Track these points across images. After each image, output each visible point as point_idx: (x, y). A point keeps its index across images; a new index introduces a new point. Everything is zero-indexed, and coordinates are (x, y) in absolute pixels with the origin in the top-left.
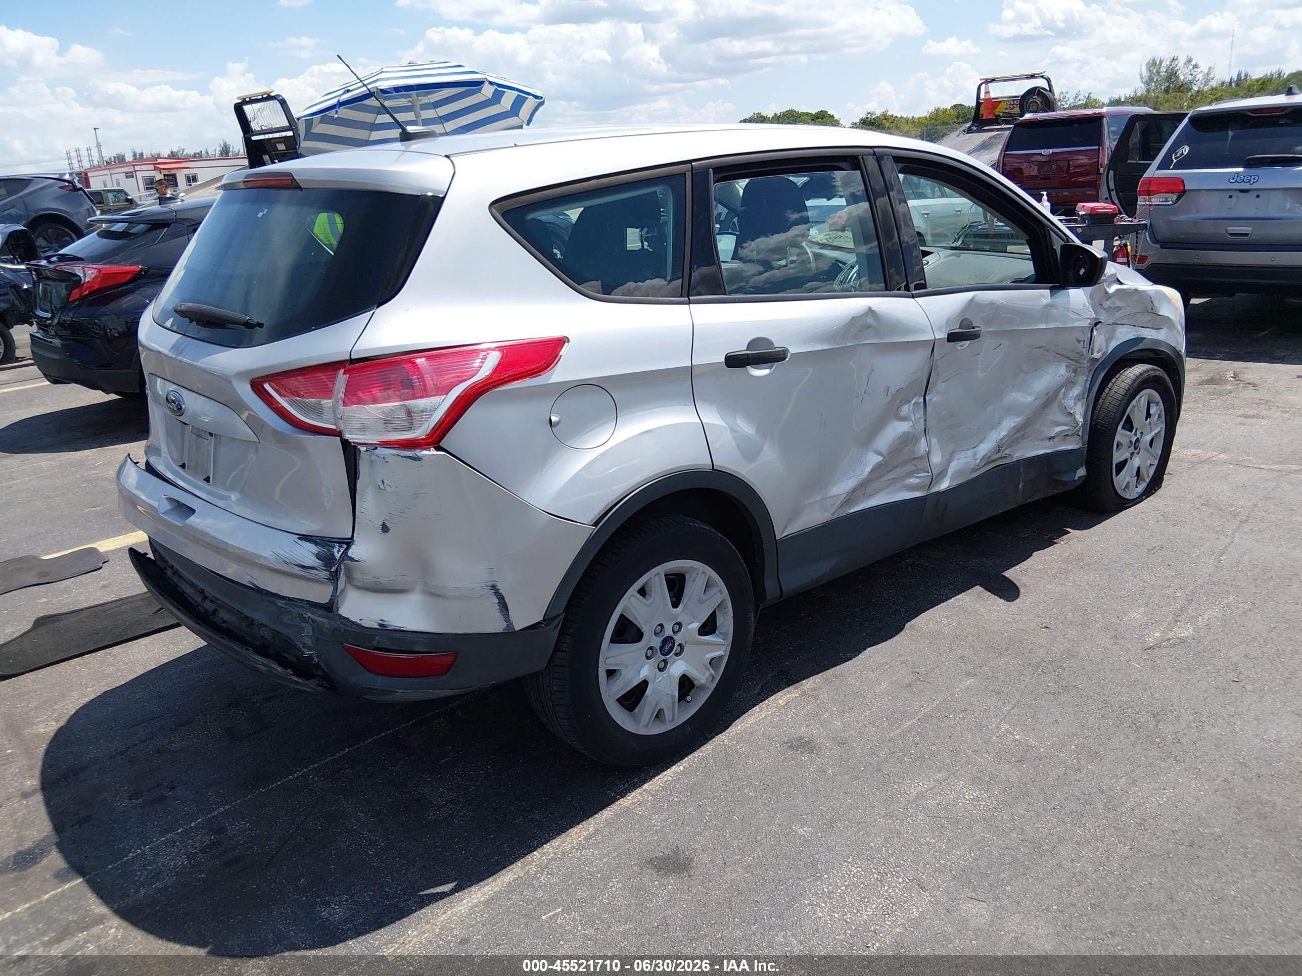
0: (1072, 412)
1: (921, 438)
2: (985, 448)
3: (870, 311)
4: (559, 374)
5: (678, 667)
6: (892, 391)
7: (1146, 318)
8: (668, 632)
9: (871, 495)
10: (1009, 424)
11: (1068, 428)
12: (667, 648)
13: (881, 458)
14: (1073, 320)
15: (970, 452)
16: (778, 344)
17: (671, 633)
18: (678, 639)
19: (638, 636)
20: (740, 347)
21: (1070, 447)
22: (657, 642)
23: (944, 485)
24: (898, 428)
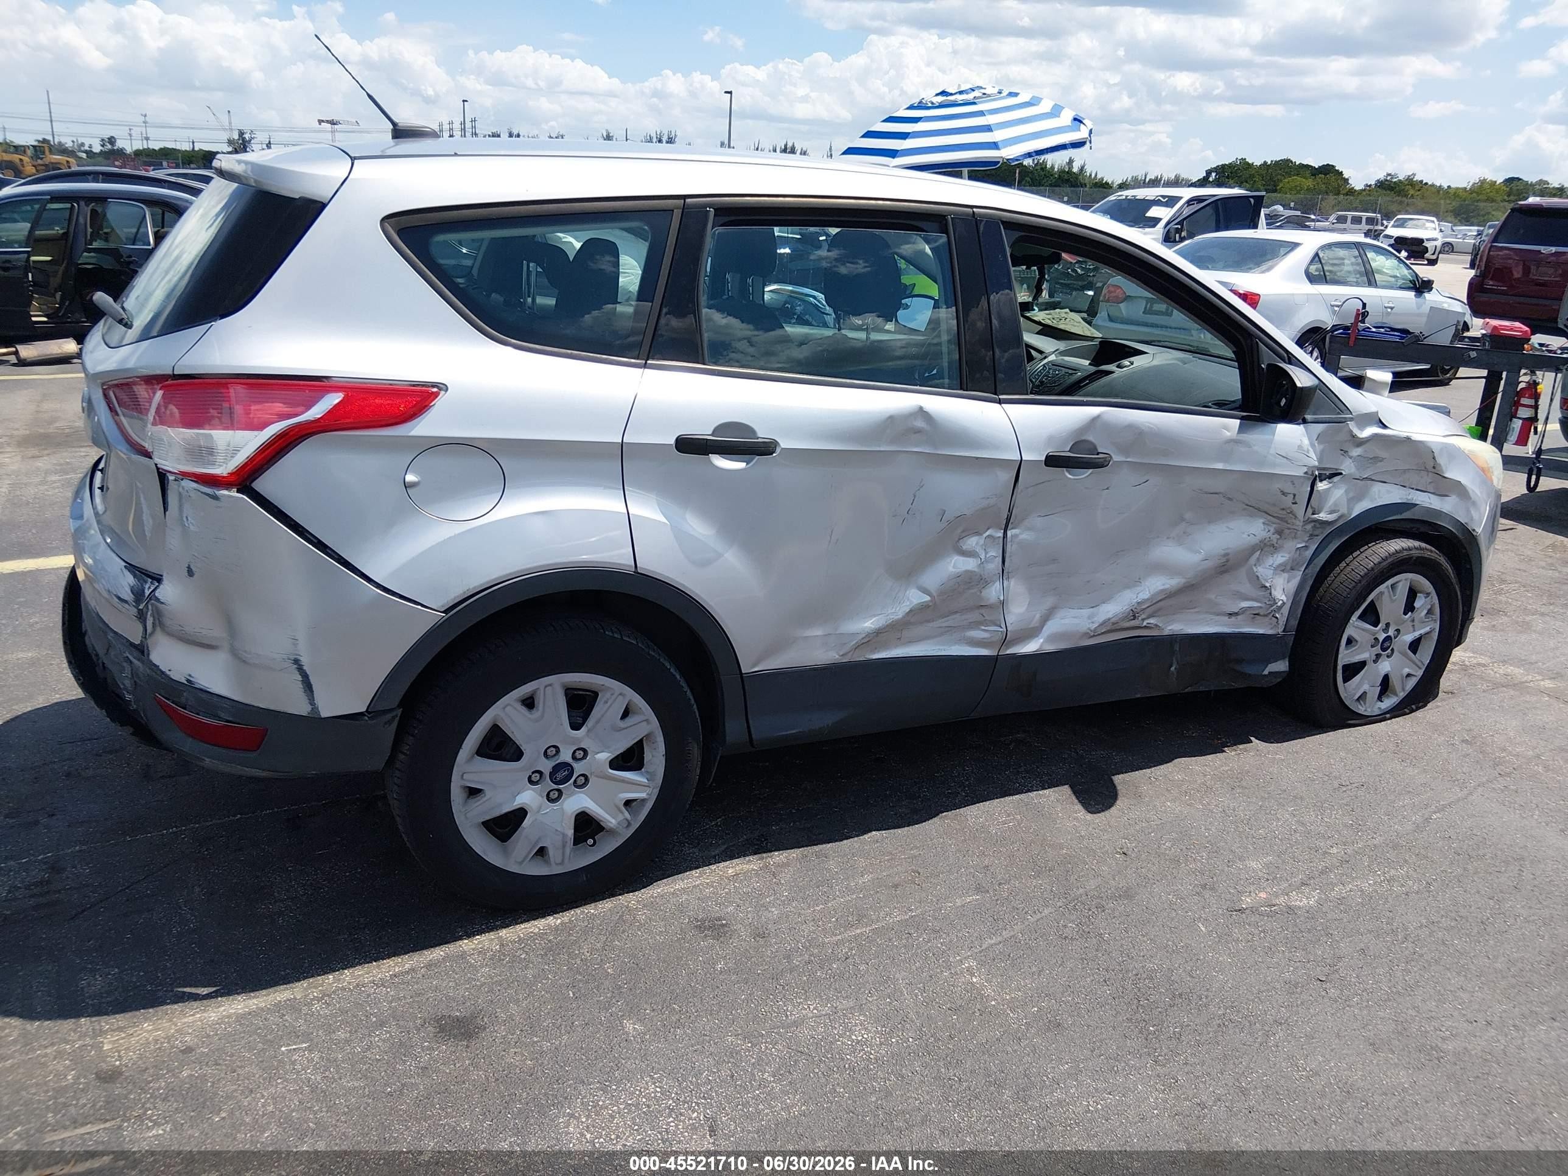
0: (1268, 585)
1: (994, 582)
2: (1113, 609)
3: (921, 412)
4: (425, 427)
5: (577, 801)
6: (949, 515)
7: (1425, 479)
8: (566, 756)
9: (911, 642)
10: (1155, 585)
11: (1259, 605)
12: (559, 776)
13: (928, 598)
14: (1274, 465)
15: (1086, 612)
16: (763, 433)
17: (569, 759)
18: (579, 768)
19: (517, 754)
20: (703, 430)
21: (1261, 631)
22: (546, 766)
23: (1030, 647)
24: (955, 565)
